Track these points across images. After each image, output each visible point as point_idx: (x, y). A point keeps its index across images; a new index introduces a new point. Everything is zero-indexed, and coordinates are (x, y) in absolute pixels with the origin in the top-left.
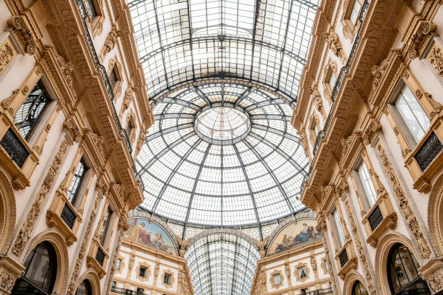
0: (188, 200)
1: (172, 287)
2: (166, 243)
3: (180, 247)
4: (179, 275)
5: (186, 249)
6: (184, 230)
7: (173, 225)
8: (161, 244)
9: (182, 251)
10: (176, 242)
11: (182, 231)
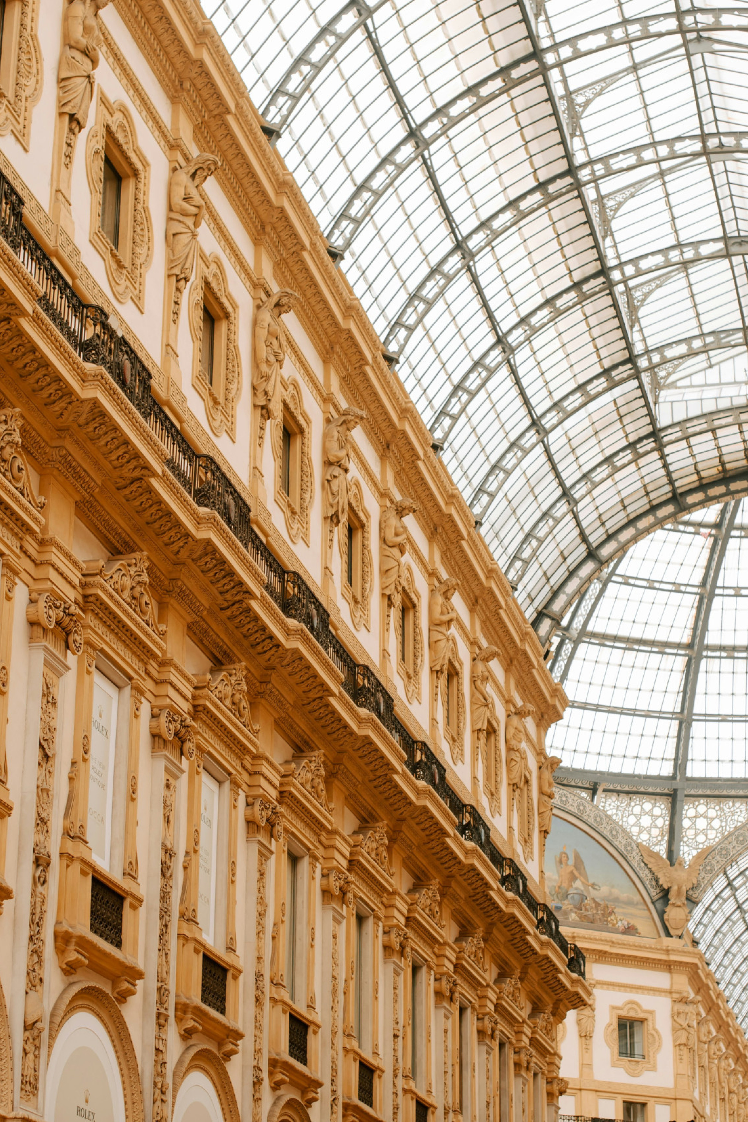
0: (677, 681)
1: (654, 1069)
2: (605, 890)
3: (665, 894)
4: (675, 1015)
5: (692, 902)
6: (674, 813)
7: (624, 799)
8: (583, 897)
9: (673, 914)
10: (645, 874)
11: (663, 822)
